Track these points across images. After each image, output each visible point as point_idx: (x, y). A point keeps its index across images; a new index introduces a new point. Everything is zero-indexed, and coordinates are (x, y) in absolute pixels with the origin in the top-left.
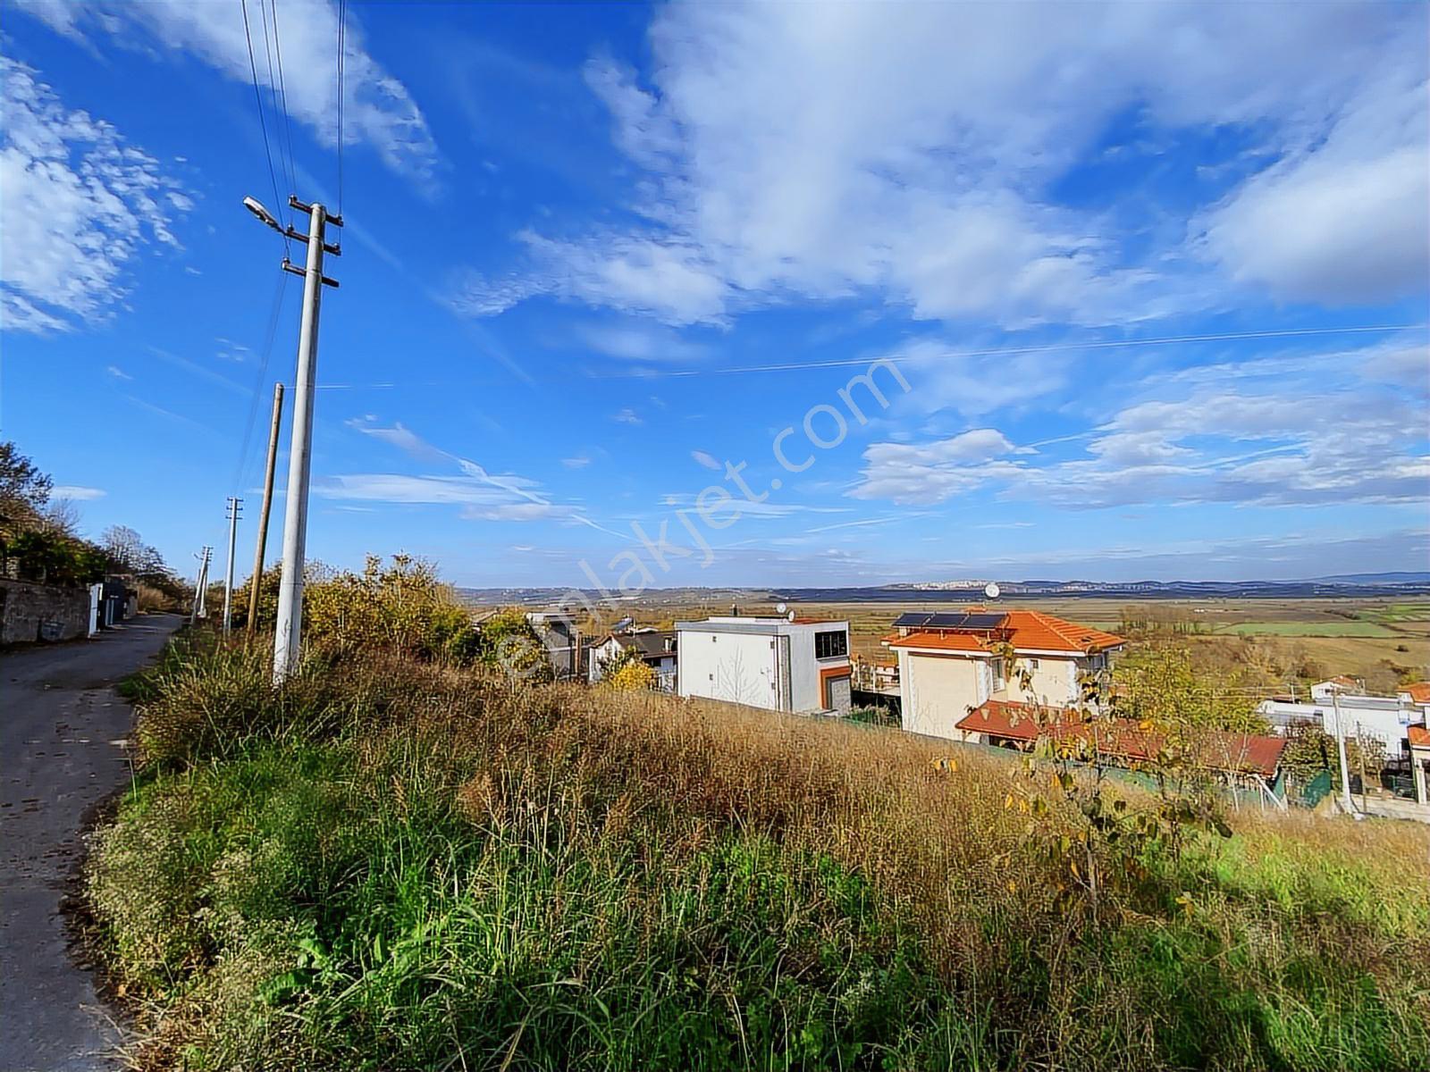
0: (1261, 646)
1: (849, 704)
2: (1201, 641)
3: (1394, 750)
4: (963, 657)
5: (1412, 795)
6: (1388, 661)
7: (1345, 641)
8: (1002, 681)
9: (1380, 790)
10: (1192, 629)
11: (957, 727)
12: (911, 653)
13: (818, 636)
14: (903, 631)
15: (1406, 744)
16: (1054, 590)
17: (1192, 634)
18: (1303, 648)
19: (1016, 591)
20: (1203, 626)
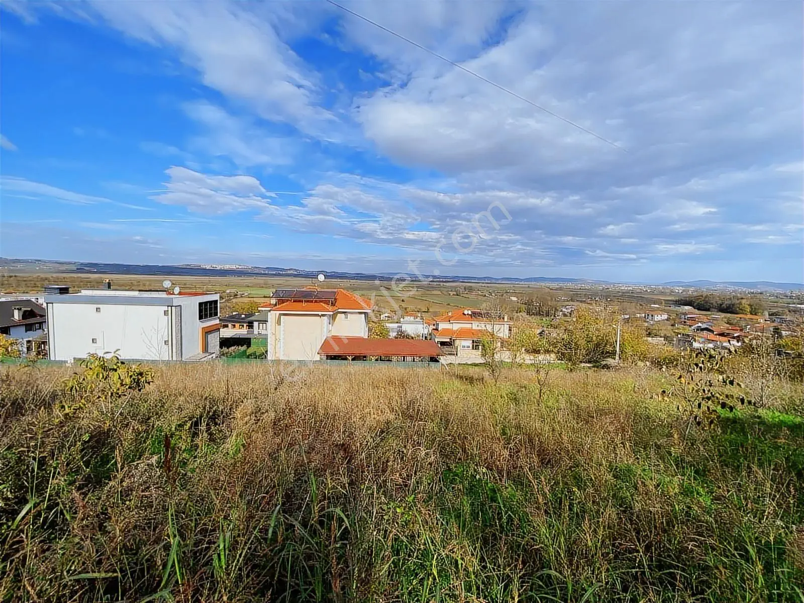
19: (263, 272)
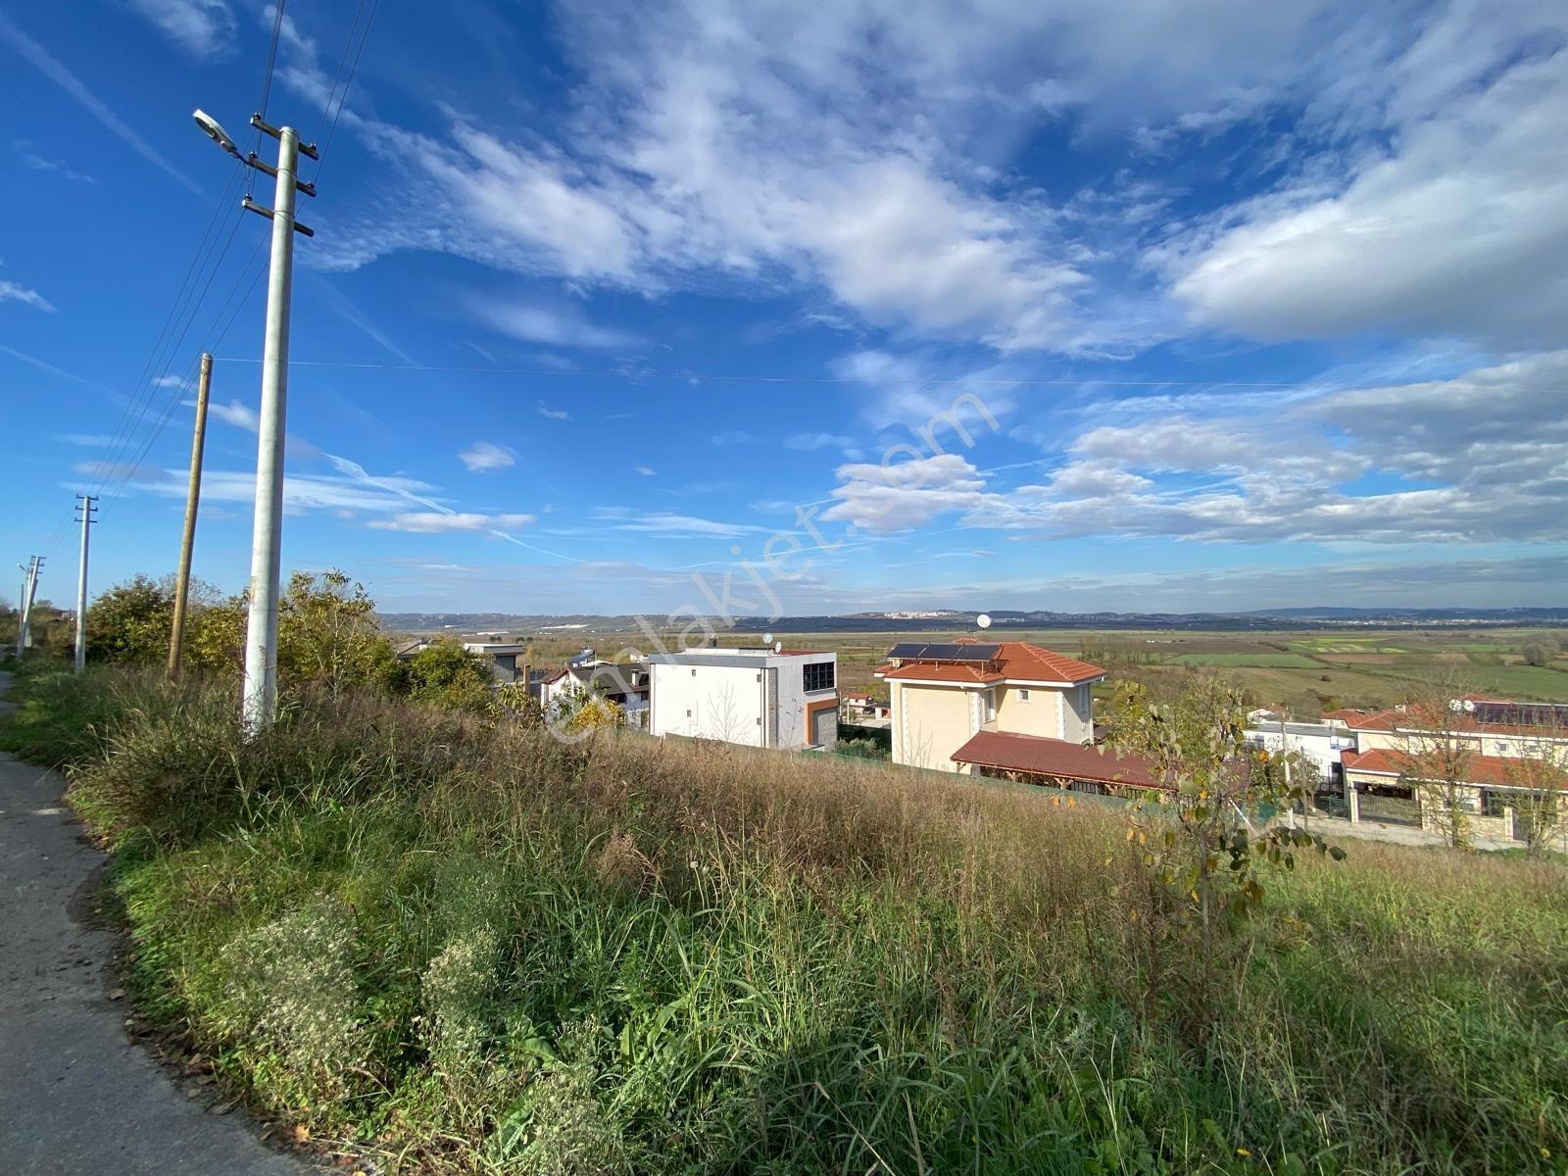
0: (1206, 675)
1: (835, 738)
2: (1152, 672)
3: (1326, 772)
4: (958, 689)
5: (1345, 814)
6: (1313, 690)
7: (1275, 671)
8: (992, 712)
9: (1314, 810)
10: (1144, 660)
11: (953, 759)
12: (905, 685)
13: (806, 668)
14: (896, 662)
15: (1338, 768)
16: (1018, 620)
17: (1144, 664)
18: (1240, 677)
20: (1155, 656)
